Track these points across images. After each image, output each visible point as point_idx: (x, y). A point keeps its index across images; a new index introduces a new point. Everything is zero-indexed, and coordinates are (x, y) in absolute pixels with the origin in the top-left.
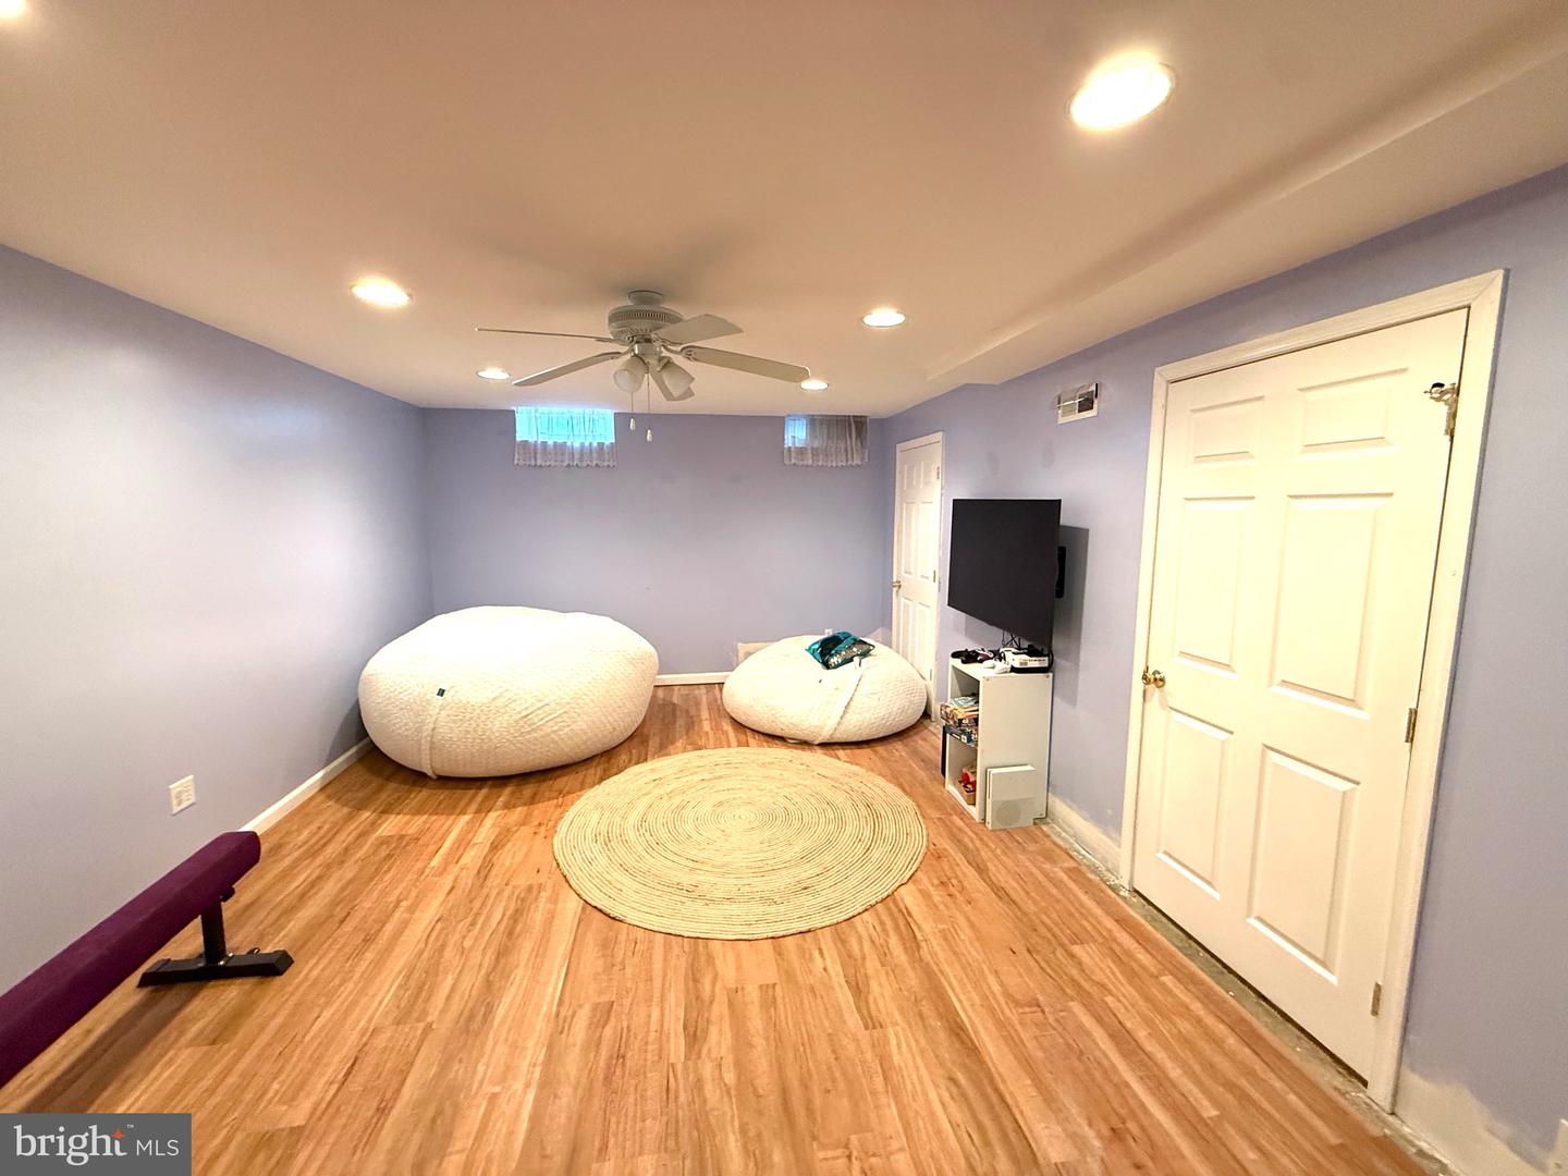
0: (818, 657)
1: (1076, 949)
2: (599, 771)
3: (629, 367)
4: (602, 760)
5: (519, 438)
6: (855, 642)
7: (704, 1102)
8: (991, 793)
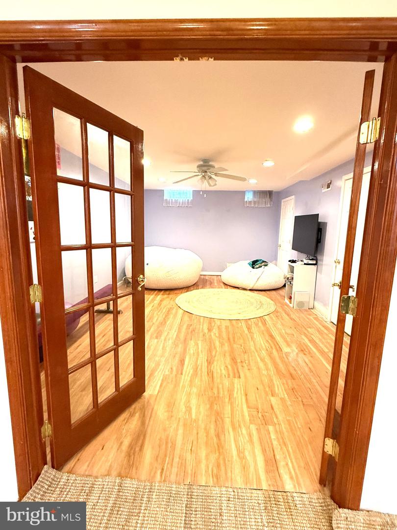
0: (251, 265)
1: (309, 329)
2: (186, 290)
3: (201, 179)
4: (187, 288)
5: (165, 198)
6: (263, 262)
7: (211, 337)
8: (297, 298)
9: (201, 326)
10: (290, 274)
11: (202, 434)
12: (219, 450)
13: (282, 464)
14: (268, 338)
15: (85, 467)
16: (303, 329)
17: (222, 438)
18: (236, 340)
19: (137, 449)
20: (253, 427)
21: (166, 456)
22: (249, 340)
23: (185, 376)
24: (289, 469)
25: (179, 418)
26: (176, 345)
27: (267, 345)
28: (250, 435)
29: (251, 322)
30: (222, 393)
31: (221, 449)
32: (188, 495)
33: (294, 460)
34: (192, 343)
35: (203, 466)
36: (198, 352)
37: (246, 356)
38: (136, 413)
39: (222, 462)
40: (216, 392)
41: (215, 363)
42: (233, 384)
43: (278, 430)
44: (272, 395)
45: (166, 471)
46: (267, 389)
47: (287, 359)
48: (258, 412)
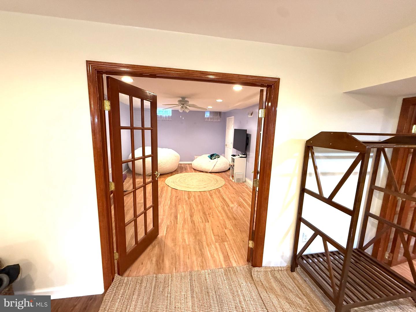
0: (210, 157)
1: (243, 194)
2: (170, 175)
3: (181, 108)
4: (171, 173)
6: (217, 155)
7: (191, 202)
8: (236, 177)
9: (184, 197)
10: (232, 163)
11: (193, 250)
12: (202, 256)
13: (231, 257)
14: (221, 200)
15: (135, 273)
16: (240, 194)
17: (203, 250)
18: (205, 203)
19: (161, 261)
20: (217, 244)
21: (176, 262)
22: (212, 202)
23: (179, 224)
24: (234, 259)
25: (180, 245)
26: (170, 208)
27: (221, 204)
28: (216, 248)
29: (212, 192)
30: (200, 230)
31: (203, 255)
32: (190, 275)
33: (236, 255)
34: (180, 206)
35: (195, 263)
36: (184, 211)
37: (211, 211)
38: (156, 246)
39: (204, 260)
40: (197, 231)
41: (195, 216)
42: (205, 225)
43: (229, 243)
44: (226, 229)
45: (178, 268)
46: (223, 226)
47: (232, 210)
48: (219, 237)
